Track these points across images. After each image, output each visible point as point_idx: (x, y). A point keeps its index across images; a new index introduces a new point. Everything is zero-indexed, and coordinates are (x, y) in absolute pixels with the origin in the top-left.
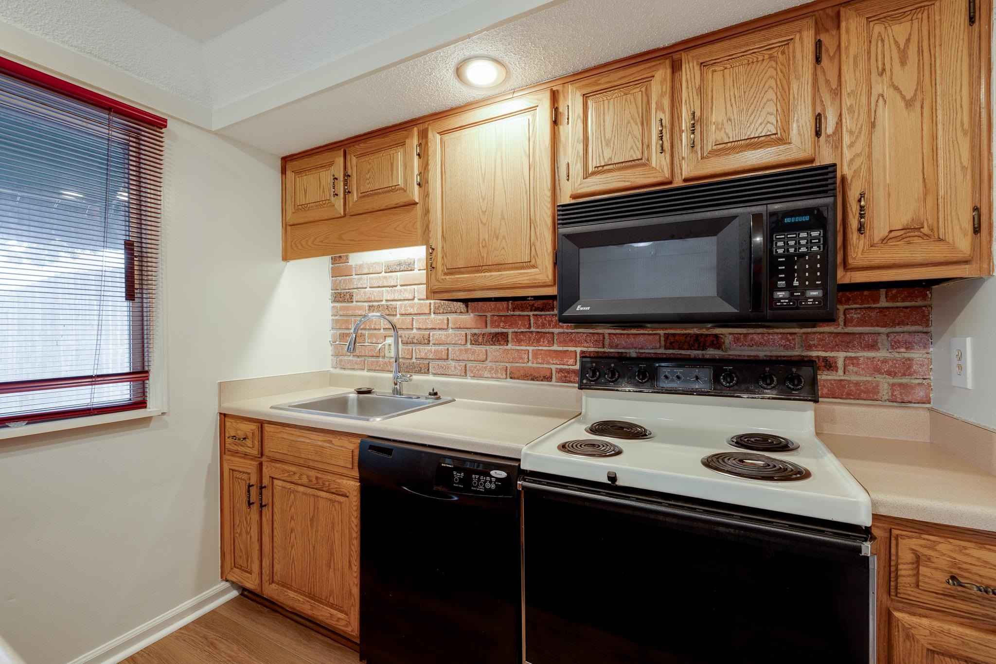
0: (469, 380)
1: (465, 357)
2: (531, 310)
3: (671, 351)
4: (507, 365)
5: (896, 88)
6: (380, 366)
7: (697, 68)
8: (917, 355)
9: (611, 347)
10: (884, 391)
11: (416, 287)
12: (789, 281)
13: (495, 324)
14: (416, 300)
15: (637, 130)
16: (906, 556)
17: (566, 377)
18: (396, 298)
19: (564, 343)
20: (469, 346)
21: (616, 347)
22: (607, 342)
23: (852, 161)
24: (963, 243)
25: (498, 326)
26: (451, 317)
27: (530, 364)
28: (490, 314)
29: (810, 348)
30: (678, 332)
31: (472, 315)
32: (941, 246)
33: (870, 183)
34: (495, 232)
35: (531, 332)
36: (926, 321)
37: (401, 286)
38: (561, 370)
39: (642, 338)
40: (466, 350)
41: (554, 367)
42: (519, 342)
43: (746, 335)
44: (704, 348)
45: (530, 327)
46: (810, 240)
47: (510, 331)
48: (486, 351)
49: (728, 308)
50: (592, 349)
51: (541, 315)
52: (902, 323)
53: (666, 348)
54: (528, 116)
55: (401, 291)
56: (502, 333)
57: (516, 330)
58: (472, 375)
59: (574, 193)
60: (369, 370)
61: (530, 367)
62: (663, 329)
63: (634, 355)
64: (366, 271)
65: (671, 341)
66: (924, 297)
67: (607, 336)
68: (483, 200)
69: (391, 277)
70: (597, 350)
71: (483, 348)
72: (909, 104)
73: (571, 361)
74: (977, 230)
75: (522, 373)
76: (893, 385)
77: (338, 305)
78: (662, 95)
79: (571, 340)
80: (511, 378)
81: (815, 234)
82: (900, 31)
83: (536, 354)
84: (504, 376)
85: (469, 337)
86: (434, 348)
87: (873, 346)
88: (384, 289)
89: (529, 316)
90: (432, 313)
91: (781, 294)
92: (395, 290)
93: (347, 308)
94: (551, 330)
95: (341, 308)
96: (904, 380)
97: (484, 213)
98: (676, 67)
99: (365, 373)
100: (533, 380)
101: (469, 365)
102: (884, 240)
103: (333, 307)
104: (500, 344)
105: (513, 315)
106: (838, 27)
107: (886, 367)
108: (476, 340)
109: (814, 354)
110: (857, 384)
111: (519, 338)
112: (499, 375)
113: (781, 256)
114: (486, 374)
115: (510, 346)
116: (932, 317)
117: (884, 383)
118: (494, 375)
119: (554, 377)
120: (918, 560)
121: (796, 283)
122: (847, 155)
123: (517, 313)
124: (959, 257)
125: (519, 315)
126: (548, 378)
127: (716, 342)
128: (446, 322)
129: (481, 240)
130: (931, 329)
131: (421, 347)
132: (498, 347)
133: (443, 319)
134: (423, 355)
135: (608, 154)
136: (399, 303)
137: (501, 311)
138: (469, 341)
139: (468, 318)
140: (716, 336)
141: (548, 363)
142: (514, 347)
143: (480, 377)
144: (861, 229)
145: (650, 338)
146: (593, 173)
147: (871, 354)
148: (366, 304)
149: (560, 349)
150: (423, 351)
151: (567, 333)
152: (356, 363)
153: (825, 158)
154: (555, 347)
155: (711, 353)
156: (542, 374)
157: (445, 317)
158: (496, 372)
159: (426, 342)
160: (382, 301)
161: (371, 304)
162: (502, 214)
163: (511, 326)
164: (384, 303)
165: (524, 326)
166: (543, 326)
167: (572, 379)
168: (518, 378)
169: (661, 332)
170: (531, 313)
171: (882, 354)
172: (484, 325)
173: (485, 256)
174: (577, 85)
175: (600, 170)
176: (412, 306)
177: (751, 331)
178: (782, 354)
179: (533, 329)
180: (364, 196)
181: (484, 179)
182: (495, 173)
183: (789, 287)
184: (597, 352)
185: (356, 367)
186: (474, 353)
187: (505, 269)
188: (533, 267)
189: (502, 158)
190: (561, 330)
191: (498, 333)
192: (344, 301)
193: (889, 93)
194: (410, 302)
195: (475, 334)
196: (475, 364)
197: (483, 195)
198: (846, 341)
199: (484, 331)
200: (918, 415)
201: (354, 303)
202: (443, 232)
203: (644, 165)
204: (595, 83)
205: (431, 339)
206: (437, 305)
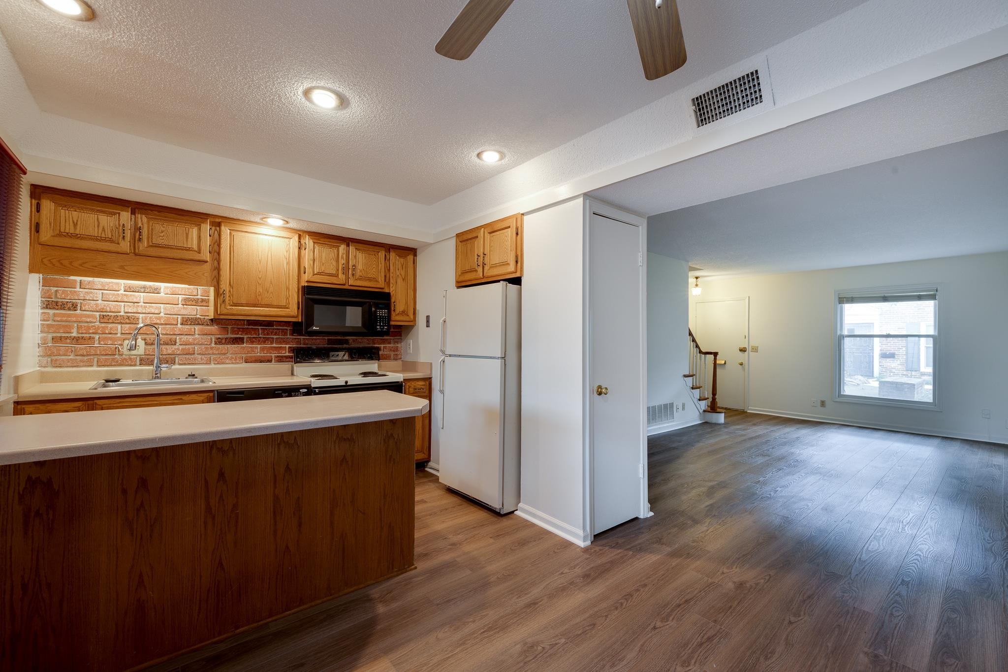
0: (213, 366)
1: (211, 352)
2: (260, 326)
3: (330, 346)
4: (243, 355)
5: (401, 275)
6: (117, 361)
7: (355, 249)
8: (399, 345)
9: (304, 344)
10: (392, 357)
11: (162, 305)
12: (380, 323)
13: (233, 332)
14: (162, 314)
15: (334, 263)
16: (407, 387)
17: (280, 359)
18: (139, 311)
19: (281, 343)
20: (213, 345)
21: (307, 344)
22: (302, 342)
23: (392, 291)
24: (412, 317)
25: (237, 334)
26: (197, 327)
27: (258, 354)
28: (230, 327)
29: (375, 344)
30: (333, 338)
31: (216, 327)
32: (407, 317)
33: (395, 298)
34: (267, 289)
35: (260, 337)
36: (401, 335)
37: (144, 303)
38: (278, 356)
39: (318, 341)
40: (212, 348)
41: (273, 355)
42: (252, 342)
43: (356, 339)
44: (343, 345)
45: (259, 335)
46: (385, 312)
47: (245, 336)
48: (228, 348)
49: (365, 331)
50: (295, 346)
51: (266, 329)
52: (396, 336)
53: (328, 344)
54: (287, 240)
55: (145, 307)
56: (240, 338)
57: (249, 336)
58: (216, 362)
59: (308, 280)
60: (99, 366)
61: (259, 356)
62: (327, 336)
63: (315, 348)
64: (100, 287)
65: (330, 342)
66: (401, 329)
67: (302, 340)
68: (260, 272)
69: (134, 295)
70: (297, 346)
71: (226, 346)
72: (403, 280)
73: (284, 352)
74: (414, 314)
75: (254, 359)
76: (394, 354)
77: (51, 312)
78: (343, 254)
79: (284, 342)
80: (246, 362)
81: (386, 311)
82: (402, 260)
83: (262, 349)
84: (241, 362)
85: (214, 340)
86: (181, 347)
87: (390, 343)
88: (123, 304)
89: (258, 329)
90: (179, 324)
91: (378, 327)
92: (138, 306)
93: (69, 316)
94: (272, 336)
95: (54, 315)
96: (396, 353)
97: (260, 278)
98: (348, 245)
99: (95, 368)
100: (261, 362)
101: (213, 357)
102: (398, 314)
103: (43, 313)
104: (239, 344)
105: (248, 328)
106: (390, 252)
107: (393, 349)
108: (219, 341)
109: (376, 346)
110: (386, 355)
111: (251, 341)
112: (238, 361)
113: (378, 316)
114: (227, 361)
115: (245, 345)
116: (402, 334)
117: (392, 353)
118: (234, 362)
119: (273, 360)
120: (409, 387)
121: (382, 324)
122: (391, 290)
123: (250, 327)
124: (410, 320)
125: (252, 328)
126: (270, 361)
127: (347, 342)
128: (193, 330)
129: (257, 291)
130: (402, 338)
131: (168, 347)
132: (236, 346)
133: (191, 329)
134: (170, 352)
135: (323, 269)
136: (141, 315)
137: (240, 325)
138: (213, 342)
139: (214, 328)
140: (347, 340)
141: (271, 353)
142: (248, 345)
143: (223, 363)
144: (394, 310)
145: (322, 340)
146: (316, 274)
147: (389, 345)
148: (98, 314)
149: (277, 346)
150: (169, 349)
151: (282, 338)
152: (81, 361)
153: (387, 291)
154: (274, 345)
155: (345, 346)
156: (267, 359)
157: (192, 327)
158: (236, 359)
159: (173, 343)
160: (120, 312)
161: (104, 314)
162: (271, 282)
163: (246, 334)
164: (122, 313)
165: (256, 334)
166: (268, 334)
167: (284, 360)
168: (251, 362)
169: (326, 338)
170: (260, 328)
171: (392, 345)
172: (226, 333)
173: (260, 300)
174: (311, 237)
175: (319, 274)
176: (160, 318)
177: (358, 338)
178: (367, 346)
179: (260, 336)
180: (155, 246)
181: (260, 263)
182: (267, 261)
183: (380, 326)
184: (297, 347)
185: (82, 364)
186: (218, 349)
187: (271, 308)
188: (287, 308)
189: (271, 255)
190: (278, 337)
191: (237, 338)
192: (64, 309)
193: (400, 275)
194: (157, 315)
195: (219, 338)
196: (219, 356)
197: (260, 270)
198: (384, 341)
199: (226, 336)
200: (399, 362)
201: (78, 312)
202: (230, 283)
203: (336, 276)
204: (318, 239)
205: (178, 341)
206: (185, 319)
